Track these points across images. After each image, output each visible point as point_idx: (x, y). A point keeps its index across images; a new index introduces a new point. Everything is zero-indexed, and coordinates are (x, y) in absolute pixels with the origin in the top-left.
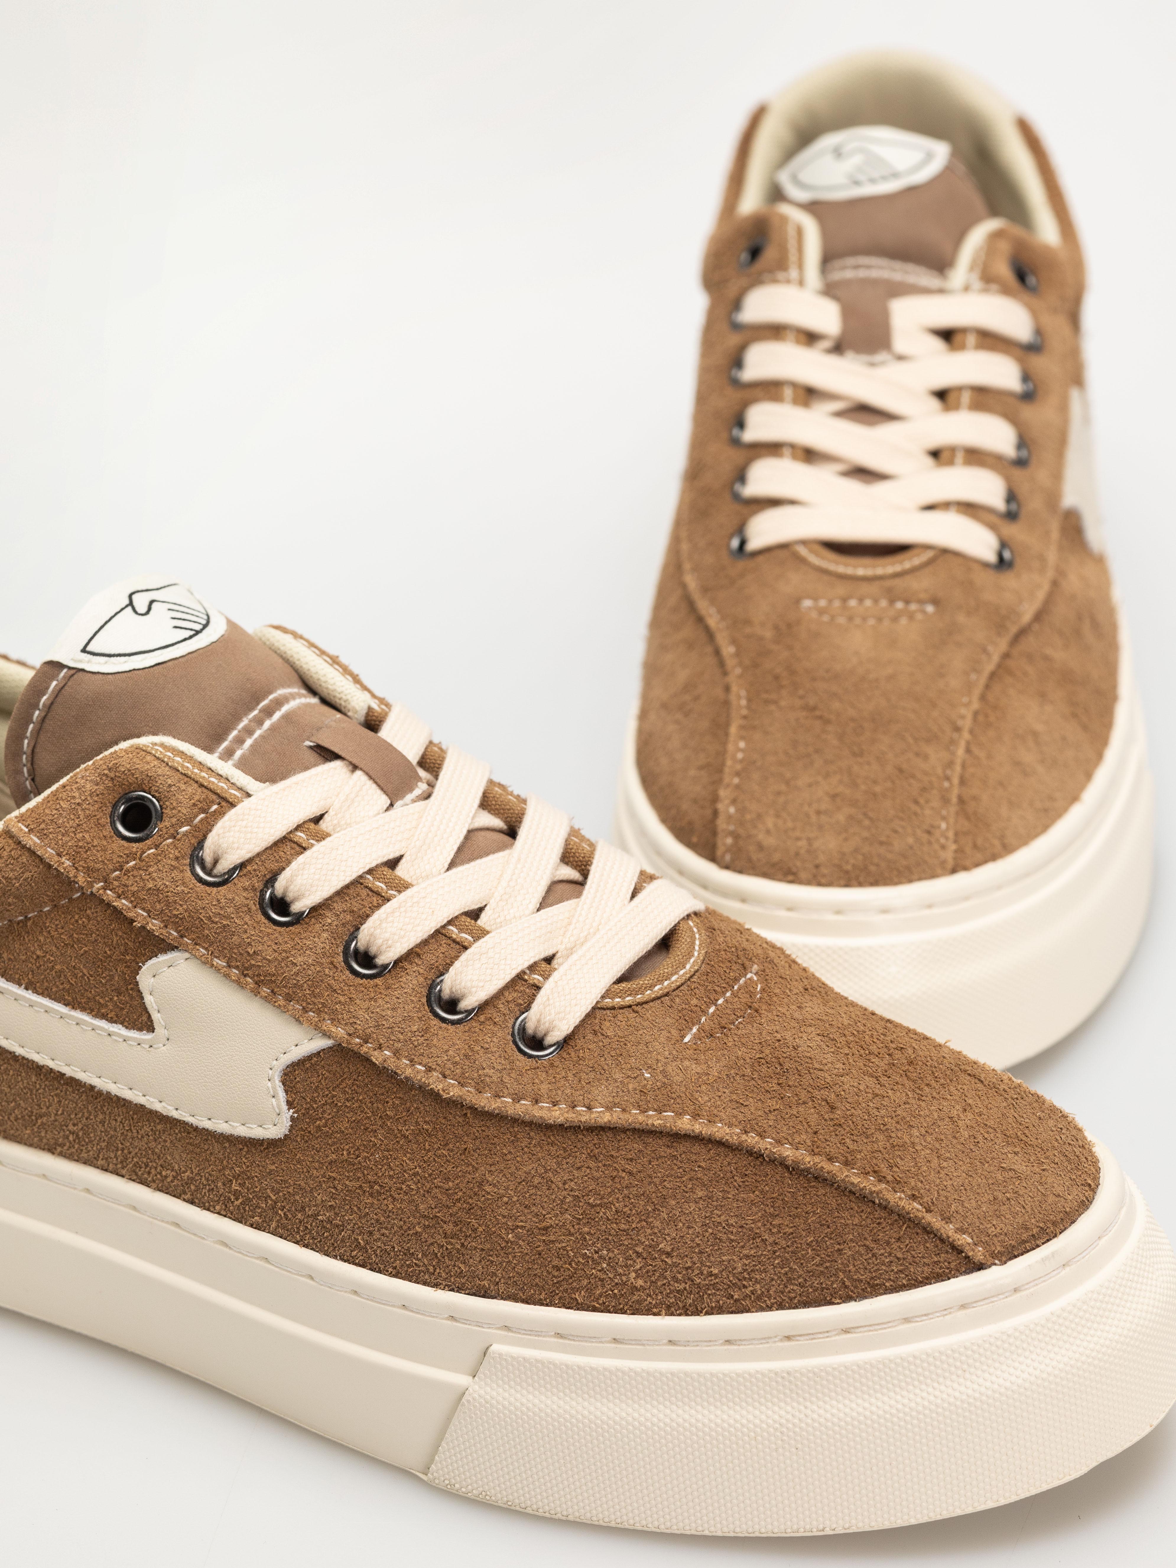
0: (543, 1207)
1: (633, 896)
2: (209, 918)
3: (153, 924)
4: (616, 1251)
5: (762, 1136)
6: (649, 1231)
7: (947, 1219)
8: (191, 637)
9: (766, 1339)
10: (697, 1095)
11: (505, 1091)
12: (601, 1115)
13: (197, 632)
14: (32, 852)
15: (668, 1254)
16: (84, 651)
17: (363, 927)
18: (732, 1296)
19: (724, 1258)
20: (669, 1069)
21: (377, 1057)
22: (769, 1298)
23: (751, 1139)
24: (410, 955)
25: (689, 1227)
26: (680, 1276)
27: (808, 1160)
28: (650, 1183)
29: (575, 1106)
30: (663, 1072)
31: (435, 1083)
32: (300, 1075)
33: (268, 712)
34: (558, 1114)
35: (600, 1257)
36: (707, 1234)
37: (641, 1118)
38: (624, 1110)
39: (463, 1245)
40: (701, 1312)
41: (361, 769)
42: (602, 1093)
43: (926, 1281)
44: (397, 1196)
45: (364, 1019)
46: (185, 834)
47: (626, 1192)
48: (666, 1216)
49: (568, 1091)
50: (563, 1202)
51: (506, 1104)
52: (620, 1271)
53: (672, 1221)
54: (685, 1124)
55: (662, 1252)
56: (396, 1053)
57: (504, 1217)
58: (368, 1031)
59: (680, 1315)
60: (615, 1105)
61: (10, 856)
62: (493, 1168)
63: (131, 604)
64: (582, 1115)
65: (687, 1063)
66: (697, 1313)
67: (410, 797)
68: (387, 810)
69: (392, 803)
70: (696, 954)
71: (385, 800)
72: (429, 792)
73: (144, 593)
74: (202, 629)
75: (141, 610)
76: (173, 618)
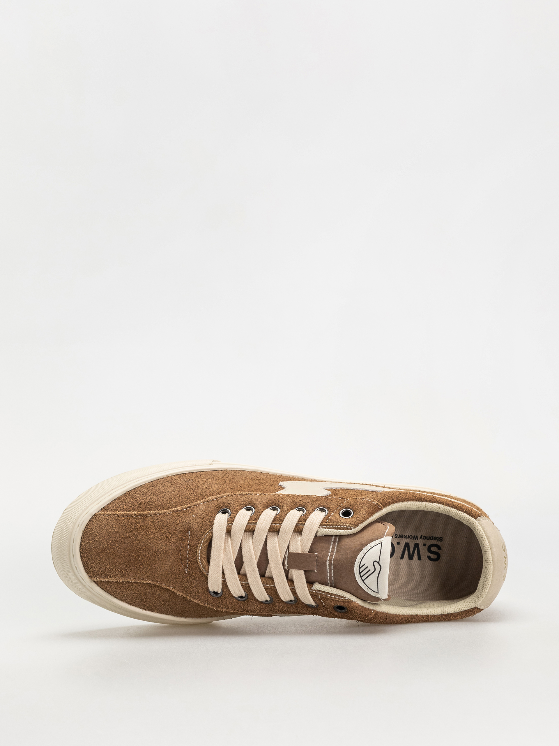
1: (223, 570)
16: (381, 543)
24: (262, 512)
41: (300, 554)
63: (378, 563)
67: (287, 558)
68: (288, 548)
69: (289, 552)
70: (200, 561)
71: (291, 551)
72: (284, 566)
73: (379, 572)
74: (359, 570)
75: (375, 563)
76: (367, 567)
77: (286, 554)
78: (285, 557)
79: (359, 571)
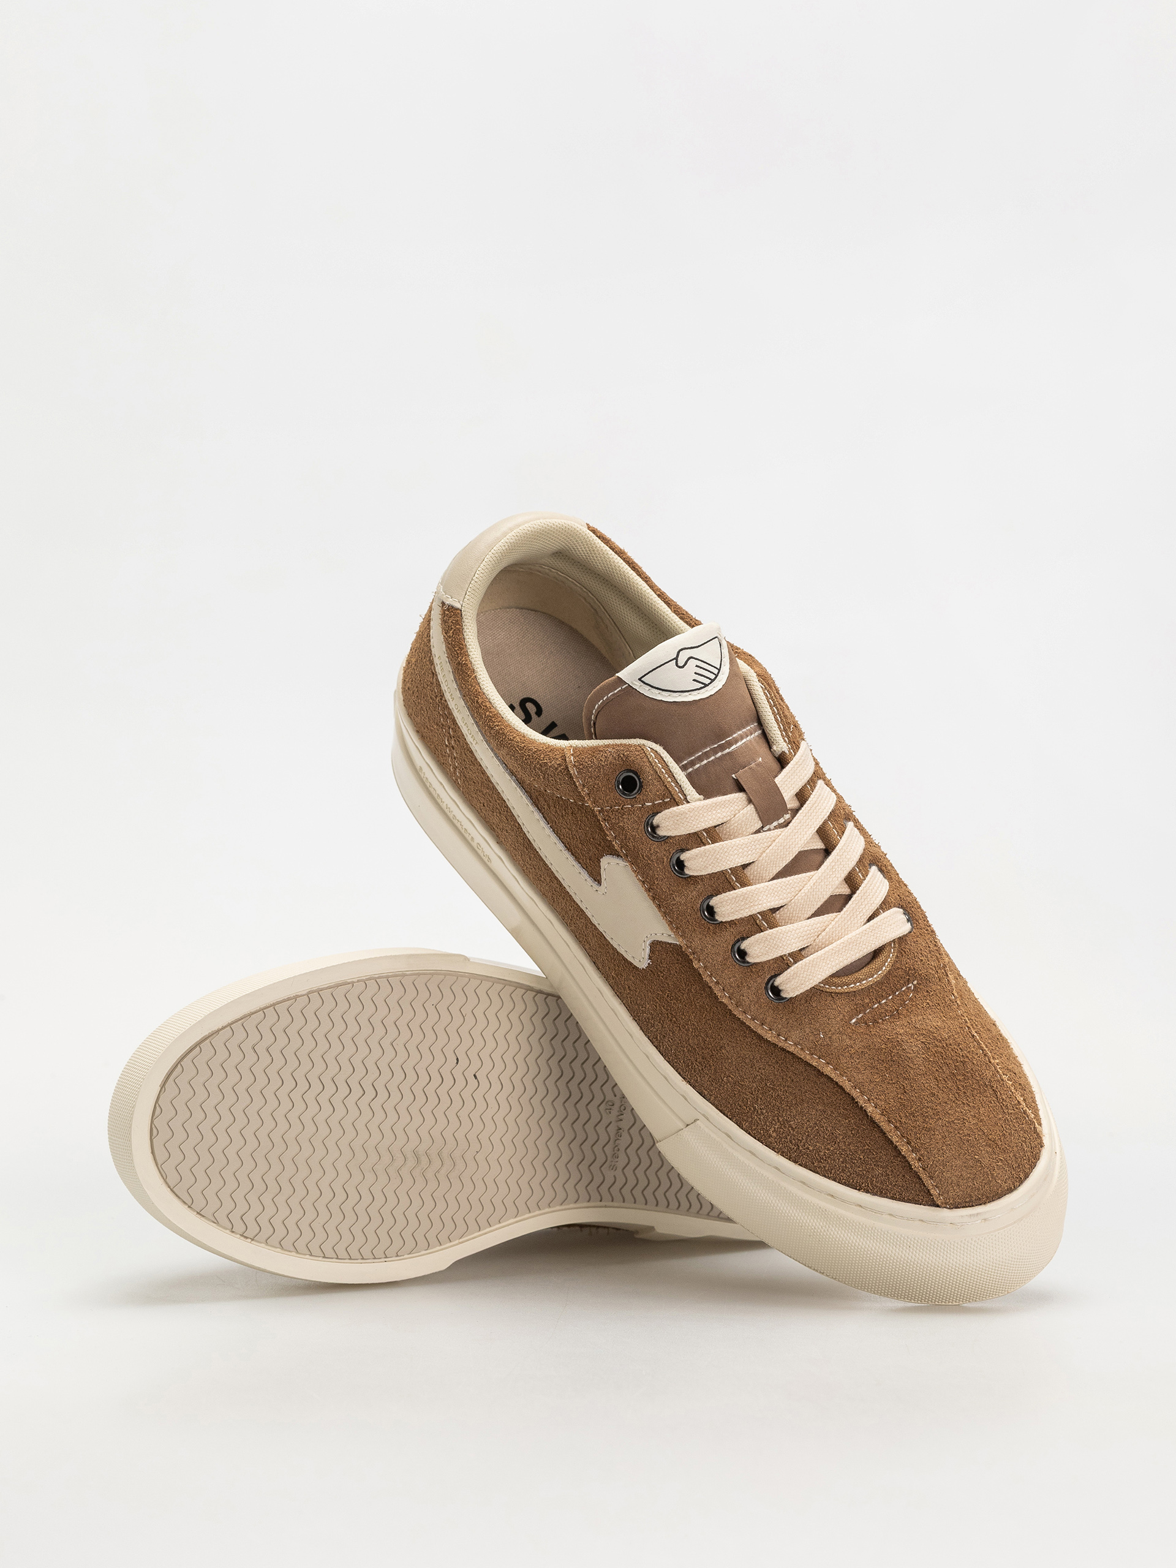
0: (745, 1075)
1: (869, 920)
2: (643, 856)
3: (616, 842)
4: (770, 1114)
5: (862, 1093)
6: (789, 1113)
7: (931, 1178)
8: (701, 688)
9: (820, 1192)
10: (841, 1057)
11: (749, 1012)
12: (790, 1046)
13: (706, 685)
14: (571, 777)
15: (792, 1129)
16: (640, 679)
17: (714, 898)
18: (814, 1164)
19: (818, 1144)
20: (834, 1037)
21: (696, 965)
22: (831, 1173)
23: (855, 1093)
24: (732, 923)
25: (808, 1121)
26: (794, 1142)
27: (877, 1116)
28: (799, 1090)
29: (779, 1035)
30: (830, 1038)
31: (717, 991)
32: (659, 948)
33: (722, 748)
34: (769, 1036)
35: (761, 1112)
36: (815, 1129)
37: (808, 1057)
38: (802, 1049)
39: (702, 1069)
40: (797, 1163)
41: (753, 804)
42: (796, 1034)
43: (909, 1201)
44: (682, 1029)
45: (696, 943)
46: (648, 806)
47: (786, 1088)
48: (800, 1110)
49: (780, 1026)
50: (755, 1077)
51: (747, 1019)
52: (768, 1124)
53: (801, 1113)
54: (828, 1070)
55: (790, 1126)
56: (705, 967)
57: (726, 1068)
58: (697, 950)
59: (787, 1158)
60: (799, 1044)
61: (561, 771)
62: (730, 1043)
63: (676, 659)
64: (781, 1042)
65: (845, 1037)
66: (795, 1162)
67: (775, 824)
68: (758, 831)
69: (763, 827)
70: (884, 968)
71: (760, 825)
72: (789, 821)
73: (689, 650)
74: (709, 684)
75: (681, 664)
76: (696, 673)
77: (769, 830)
78: (776, 828)
79: (711, 683)
